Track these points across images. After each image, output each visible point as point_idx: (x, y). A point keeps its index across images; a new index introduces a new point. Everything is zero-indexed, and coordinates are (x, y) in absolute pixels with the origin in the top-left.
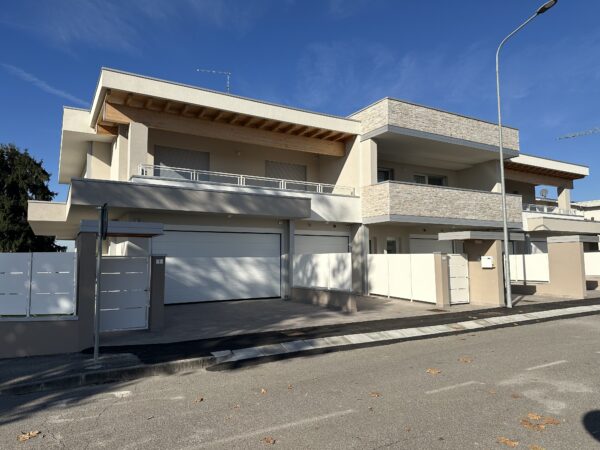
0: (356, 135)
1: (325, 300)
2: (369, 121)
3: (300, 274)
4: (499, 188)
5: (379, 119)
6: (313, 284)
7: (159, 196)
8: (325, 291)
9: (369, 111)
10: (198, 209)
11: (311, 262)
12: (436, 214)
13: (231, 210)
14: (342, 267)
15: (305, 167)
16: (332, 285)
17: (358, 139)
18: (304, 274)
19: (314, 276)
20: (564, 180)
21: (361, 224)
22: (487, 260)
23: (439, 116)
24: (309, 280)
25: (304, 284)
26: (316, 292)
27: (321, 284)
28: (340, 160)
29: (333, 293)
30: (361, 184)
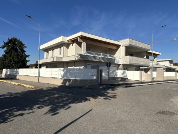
0: (121, 45)
1: (120, 79)
2: (124, 43)
3: (112, 74)
4: (145, 57)
5: (127, 43)
6: (116, 76)
7: (92, 58)
8: (120, 78)
9: (124, 40)
10: (97, 60)
11: (115, 72)
12: (136, 63)
13: (103, 61)
14: (124, 73)
15: (107, 51)
16: (121, 76)
17: (121, 46)
18: (113, 74)
19: (116, 74)
20: (156, 55)
21: (121, 64)
22: (149, 73)
23: (138, 42)
24: (115, 76)
25: (113, 76)
26: (117, 78)
27: (118, 76)
28: (116, 50)
29: (122, 78)
30: (121, 56)
